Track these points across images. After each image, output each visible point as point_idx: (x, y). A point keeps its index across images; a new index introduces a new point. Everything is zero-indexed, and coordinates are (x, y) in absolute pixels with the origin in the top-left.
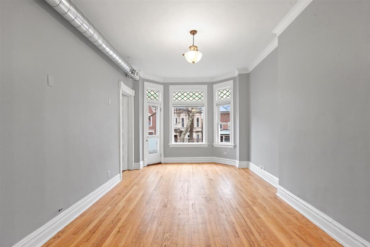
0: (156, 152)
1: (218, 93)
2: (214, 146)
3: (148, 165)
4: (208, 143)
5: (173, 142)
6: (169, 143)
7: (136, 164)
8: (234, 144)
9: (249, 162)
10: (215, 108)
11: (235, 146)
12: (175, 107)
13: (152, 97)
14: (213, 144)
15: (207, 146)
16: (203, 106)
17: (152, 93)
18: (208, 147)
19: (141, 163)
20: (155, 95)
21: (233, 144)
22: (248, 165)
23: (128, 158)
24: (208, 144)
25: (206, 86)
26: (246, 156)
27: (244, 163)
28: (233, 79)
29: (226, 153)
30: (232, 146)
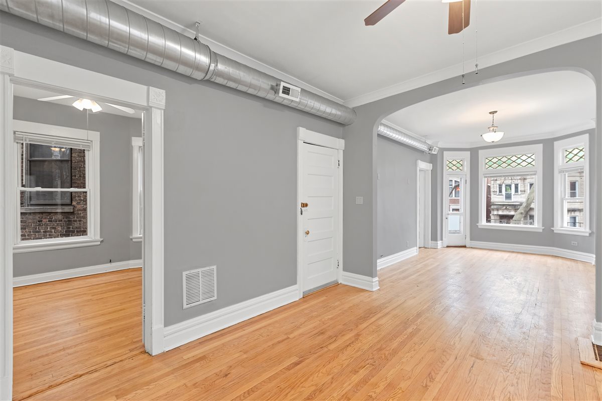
0: (459, 233)
1: (563, 154)
2: (555, 232)
3: (448, 247)
4: (543, 226)
5: (483, 222)
6: (478, 223)
7: (433, 242)
8: (590, 230)
10: (558, 177)
11: (592, 234)
12: (486, 177)
13: (454, 168)
14: (552, 228)
15: (541, 231)
16: (535, 174)
17: (454, 163)
18: (543, 232)
19: (439, 242)
20: (458, 165)
21: (588, 230)
23: (424, 235)
24: (543, 228)
25: (541, 145)
28: (590, 132)
29: (576, 243)
30: (586, 232)
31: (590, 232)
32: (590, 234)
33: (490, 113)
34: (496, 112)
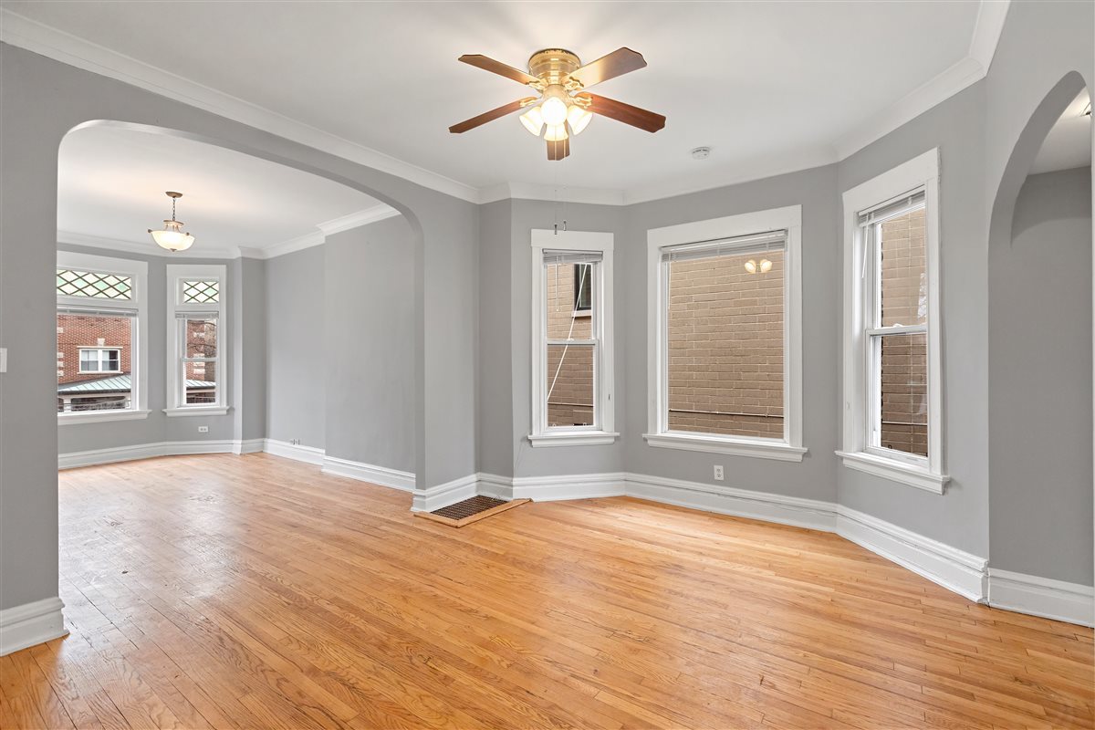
1: (181, 287)
2: (168, 415)
4: (149, 408)
8: (228, 405)
9: (266, 440)
11: (230, 410)
14: (165, 410)
15: (146, 416)
16: (134, 315)
18: (148, 418)
21: (225, 405)
22: (263, 445)
24: (150, 411)
25: (145, 264)
26: (258, 427)
27: (254, 443)
28: (229, 263)
29: (206, 428)
30: (222, 410)
31: (228, 408)
32: (228, 411)
33: (168, 193)
34: (180, 195)
